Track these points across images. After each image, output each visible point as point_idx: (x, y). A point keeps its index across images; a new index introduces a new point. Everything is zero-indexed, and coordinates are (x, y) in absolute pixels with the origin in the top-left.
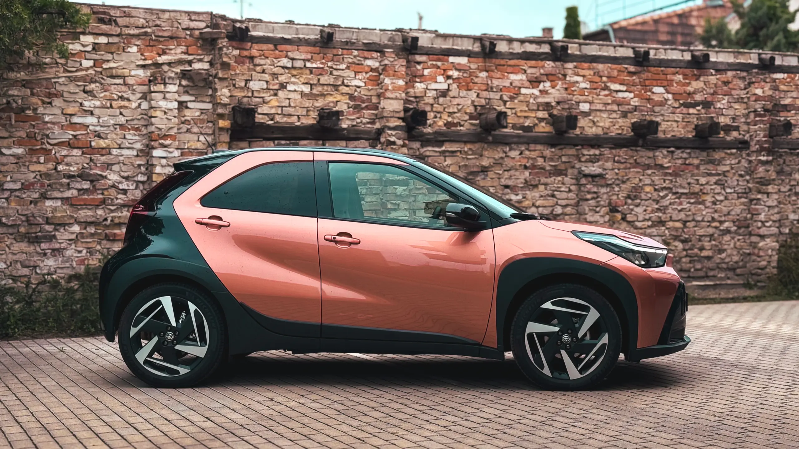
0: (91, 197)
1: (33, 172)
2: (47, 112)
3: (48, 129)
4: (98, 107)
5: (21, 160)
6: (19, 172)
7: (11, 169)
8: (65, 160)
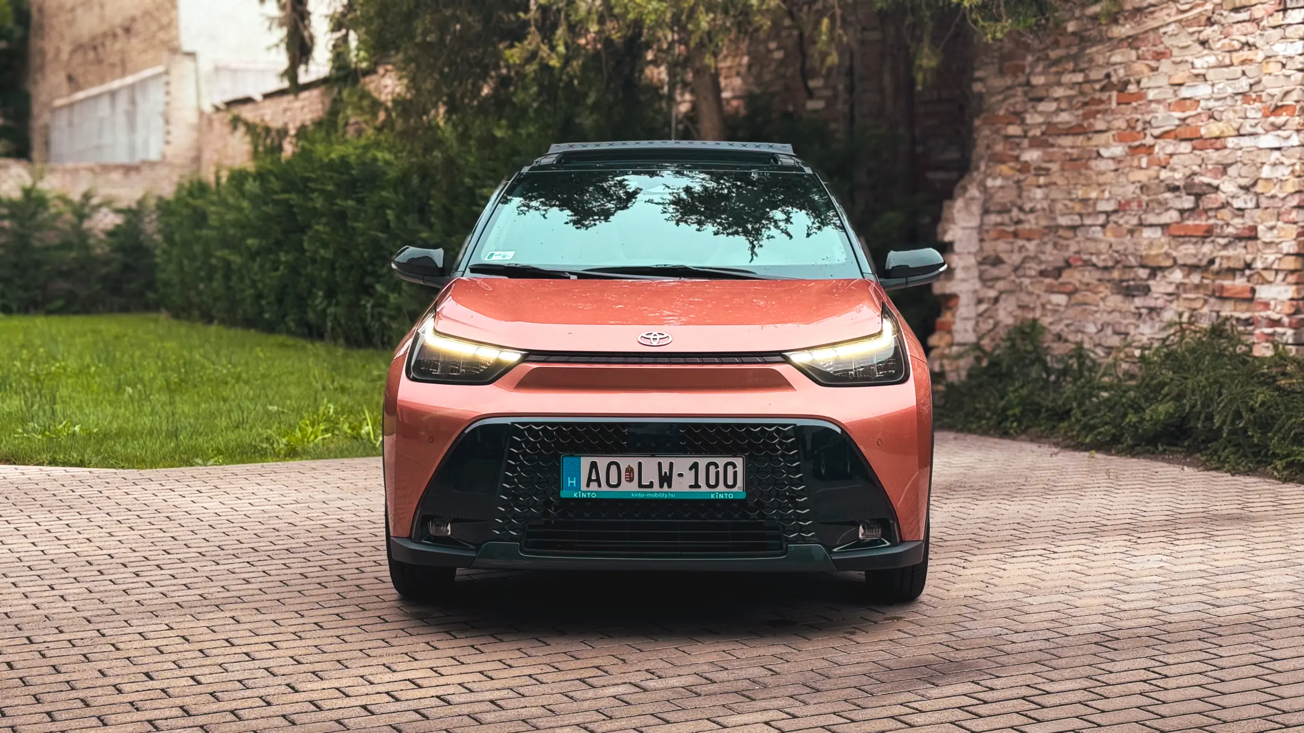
0: (1197, 222)
1: (1133, 183)
2: (1151, 84)
3: (1152, 112)
4: (1213, 67)
5: (1122, 165)
6: (1118, 184)
7: (1109, 181)
8: (1172, 161)
